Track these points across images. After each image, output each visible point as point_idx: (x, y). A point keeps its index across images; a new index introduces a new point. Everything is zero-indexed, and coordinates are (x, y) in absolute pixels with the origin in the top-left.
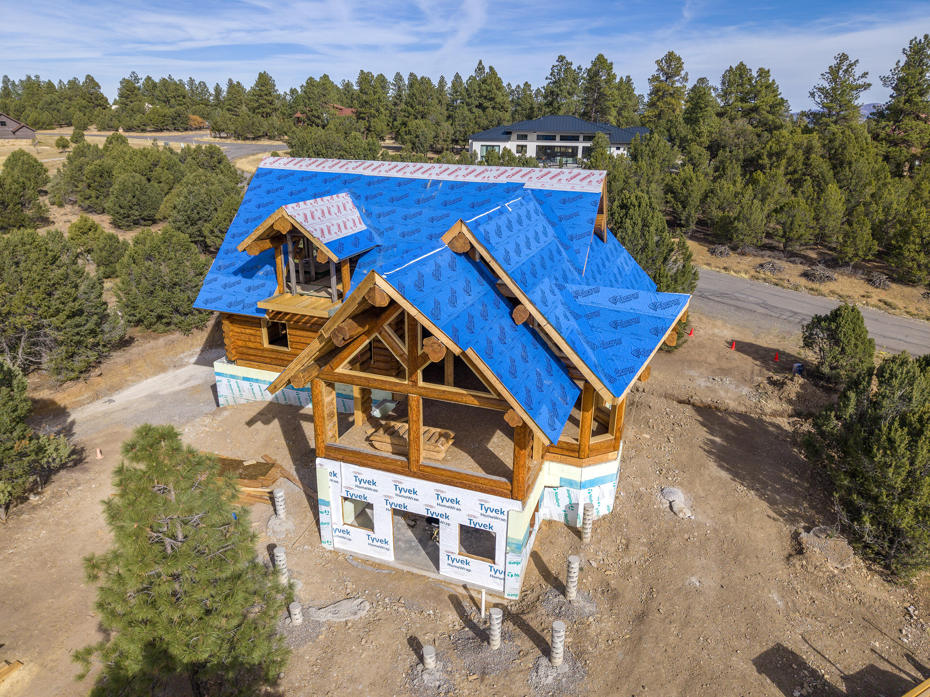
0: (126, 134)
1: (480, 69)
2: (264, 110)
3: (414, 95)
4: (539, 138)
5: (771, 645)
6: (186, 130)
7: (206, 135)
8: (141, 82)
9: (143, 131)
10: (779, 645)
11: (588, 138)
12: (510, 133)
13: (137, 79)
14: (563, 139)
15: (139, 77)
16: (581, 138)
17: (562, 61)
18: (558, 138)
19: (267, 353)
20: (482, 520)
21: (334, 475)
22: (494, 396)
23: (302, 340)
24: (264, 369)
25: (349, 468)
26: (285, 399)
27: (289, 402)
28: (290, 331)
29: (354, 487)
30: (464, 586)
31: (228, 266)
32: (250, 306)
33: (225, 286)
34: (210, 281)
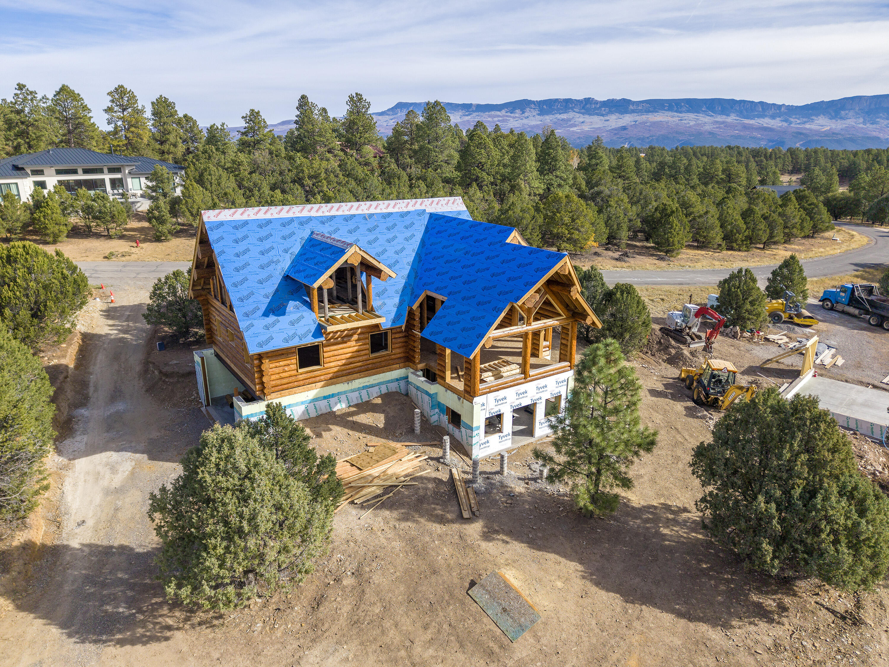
11: (112, 170)
12: (22, 169)
14: (86, 171)
16: (106, 170)
18: (80, 171)
19: (301, 377)
20: (556, 391)
21: (483, 405)
22: (565, 317)
23: (336, 353)
24: (295, 393)
25: (492, 396)
26: (317, 412)
27: (320, 413)
28: (325, 349)
29: (494, 407)
30: (547, 437)
31: (254, 311)
32: (305, 335)
33: (267, 327)
34: (248, 328)
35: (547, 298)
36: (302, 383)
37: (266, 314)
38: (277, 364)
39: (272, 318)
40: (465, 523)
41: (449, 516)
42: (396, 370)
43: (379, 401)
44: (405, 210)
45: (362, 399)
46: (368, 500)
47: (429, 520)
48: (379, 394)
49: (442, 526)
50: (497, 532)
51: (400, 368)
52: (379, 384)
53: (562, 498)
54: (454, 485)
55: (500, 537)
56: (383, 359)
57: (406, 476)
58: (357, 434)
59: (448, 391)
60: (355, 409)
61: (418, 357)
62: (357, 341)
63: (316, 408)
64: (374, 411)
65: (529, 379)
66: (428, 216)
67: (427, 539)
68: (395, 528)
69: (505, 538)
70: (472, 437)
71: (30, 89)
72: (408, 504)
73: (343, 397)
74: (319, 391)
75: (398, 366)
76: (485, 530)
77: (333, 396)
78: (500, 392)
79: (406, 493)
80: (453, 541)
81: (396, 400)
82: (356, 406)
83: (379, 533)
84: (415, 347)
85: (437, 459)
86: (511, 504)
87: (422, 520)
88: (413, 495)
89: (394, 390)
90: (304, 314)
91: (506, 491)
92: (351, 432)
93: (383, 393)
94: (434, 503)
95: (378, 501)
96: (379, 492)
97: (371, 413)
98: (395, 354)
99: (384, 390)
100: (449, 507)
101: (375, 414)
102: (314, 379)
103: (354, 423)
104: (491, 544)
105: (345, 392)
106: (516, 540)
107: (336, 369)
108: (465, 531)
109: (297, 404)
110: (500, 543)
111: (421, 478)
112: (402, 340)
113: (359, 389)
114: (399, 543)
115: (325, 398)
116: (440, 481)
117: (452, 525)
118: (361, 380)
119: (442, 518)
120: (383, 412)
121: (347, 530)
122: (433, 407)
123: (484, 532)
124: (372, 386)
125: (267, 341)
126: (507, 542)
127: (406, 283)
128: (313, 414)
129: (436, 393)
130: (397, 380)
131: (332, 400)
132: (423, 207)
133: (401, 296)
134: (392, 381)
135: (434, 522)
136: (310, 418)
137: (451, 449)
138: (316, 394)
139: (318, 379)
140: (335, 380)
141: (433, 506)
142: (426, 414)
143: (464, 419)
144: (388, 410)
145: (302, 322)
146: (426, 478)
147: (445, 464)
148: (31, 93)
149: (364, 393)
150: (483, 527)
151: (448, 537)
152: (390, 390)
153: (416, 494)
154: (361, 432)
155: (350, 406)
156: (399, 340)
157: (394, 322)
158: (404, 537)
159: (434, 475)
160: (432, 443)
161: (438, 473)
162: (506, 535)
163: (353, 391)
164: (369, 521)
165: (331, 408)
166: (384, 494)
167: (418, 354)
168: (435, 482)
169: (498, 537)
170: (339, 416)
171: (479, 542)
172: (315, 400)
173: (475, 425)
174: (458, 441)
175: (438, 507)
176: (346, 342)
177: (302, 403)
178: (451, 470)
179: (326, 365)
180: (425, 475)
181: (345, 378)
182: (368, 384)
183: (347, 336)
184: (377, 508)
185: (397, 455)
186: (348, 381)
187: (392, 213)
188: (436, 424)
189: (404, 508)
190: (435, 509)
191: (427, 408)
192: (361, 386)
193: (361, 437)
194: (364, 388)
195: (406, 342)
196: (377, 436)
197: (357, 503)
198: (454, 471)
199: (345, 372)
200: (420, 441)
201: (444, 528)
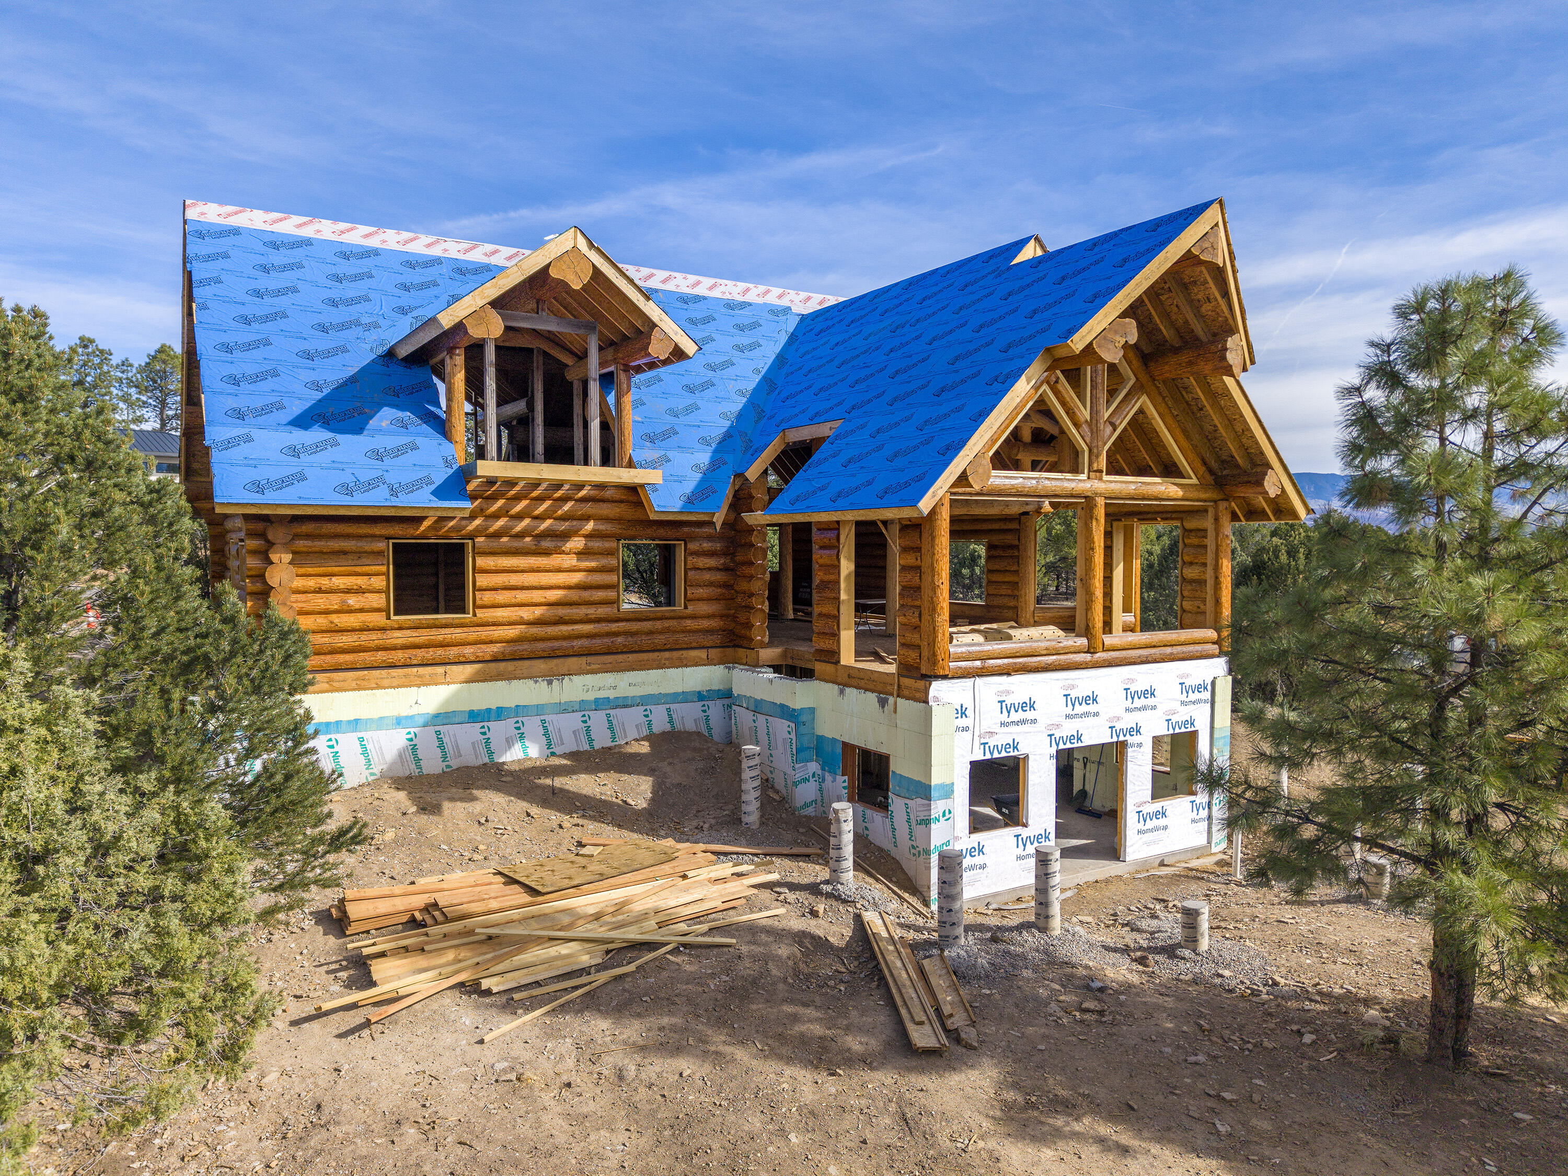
19: (398, 637)
20: (1183, 714)
21: (963, 713)
22: (1195, 481)
23: (514, 579)
24: (378, 687)
25: (990, 687)
26: (444, 757)
27: (455, 763)
28: (481, 562)
29: (997, 728)
30: (1162, 864)
31: (266, 410)
32: (413, 487)
33: (294, 452)
34: (230, 444)
35: (1141, 411)
36: (399, 656)
37: (302, 422)
38: (325, 582)
39: (317, 434)
40: (922, 1071)
41: (855, 1044)
42: (696, 665)
43: (644, 748)
44: (740, 298)
45: (591, 741)
46: (538, 984)
47: (772, 1054)
48: (645, 732)
49: (822, 1076)
50: (1067, 1107)
51: (709, 662)
52: (645, 701)
53: (1292, 1004)
54: (873, 957)
55: (1086, 1124)
56: (658, 625)
57: (696, 919)
58: (555, 817)
59: (848, 690)
60: (565, 762)
61: (760, 631)
62: (582, 554)
63: (441, 746)
64: (620, 770)
65: (1100, 655)
66: (798, 319)
67: (755, 1122)
68: (621, 1077)
69: (1105, 1129)
70: (927, 822)
71: (100, 347)
72: (689, 1001)
73: (532, 724)
74: (456, 695)
75: (702, 654)
76: (1010, 1095)
77: (499, 714)
78: (1017, 679)
79: (688, 968)
80: (869, 1136)
81: (695, 750)
82: (572, 755)
83: (547, 1098)
84: (751, 595)
85: (814, 889)
86: (1101, 1013)
87: (740, 1054)
88: (713, 976)
89: (690, 726)
90: (419, 441)
91: (1072, 976)
92: (535, 810)
93: (657, 729)
94: (792, 1001)
95: (576, 988)
96: (585, 960)
97: (613, 775)
98: (693, 617)
99: (660, 724)
100: (854, 1013)
101: (625, 777)
102: (440, 652)
103: (554, 791)
104: (1048, 1153)
105: (539, 710)
106: (1159, 1140)
107: (512, 632)
108: (922, 1099)
109: (380, 723)
110: (1090, 1151)
111: (752, 931)
112: (718, 577)
113: (582, 706)
114: (623, 1136)
115: (474, 716)
116: (820, 944)
117: (867, 1075)
118: (589, 679)
119: (825, 1049)
120: (651, 772)
121: (412, 1079)
122: (800, 754)
123: (1007, 1107)
124: (624, 704)
125: (284, 483)
126: (1125, 1151)
127: (731, 427)
128: (433, 764)
129: (812, 710)
130: (700, 696)
131: (498, 729)
132: (785, 302)
133: (715, 452)
134: (683, 697)
135: (789, 1061)
136: (421, 776)
137: (857, 866)
138: (448, 701)
139: (453, 652)
140: (510, 666)
141: (789, 1009)
142: (779, 784)
143: (899, 767)
144: (668, 769)
145: (410, 457)
146: (769, 931)
147: (838, 898)
148: (102, 352)
149: (598, 719)
150: (1000, 1086)
151: (848, 1122)
152: (679, 726)
153: (727, 971)
154: (570, 813)
155: (553, 754)
156: (707, 576)
157: (690, 500)
158: (652, 1113)
159: (797, 924)
160: (796, 850)
161: (813, 922)
162: (1111, 1117)
163: (565, 711)
164: (518, 1050)
165: (491, 753)
166: (600, 968)
167: (760, 616)
168: (801, 944)
169: (1077, 1127)
170: (511, 773)
171: (992, 1144)
172: (440, 719)
173: (937, 778)
174: (880, 849)
175: (810, 1012)
176: (547, 553)
177: (399, 722)
178: (858, 918)
179: (481, 614)
180: (764, 922)
181: (540, 665)
182: (611, 694)
183: (549, 534)
184: (563, 1009)
185: (674, 863)
186: (550, 677)
187: (705, 298)
188: (810, 811)
189: (671, 1013)
190: (795, 1018)
191: (783, 761)
192: (591, 696)
193: (566, 824)
194: (599, 704)
195: (726, 586)
196: (620, 826)
197: (488, 993)
198: (870, 916)
199: (540, 645)
200: (758, 845)
201: (831, 1086)
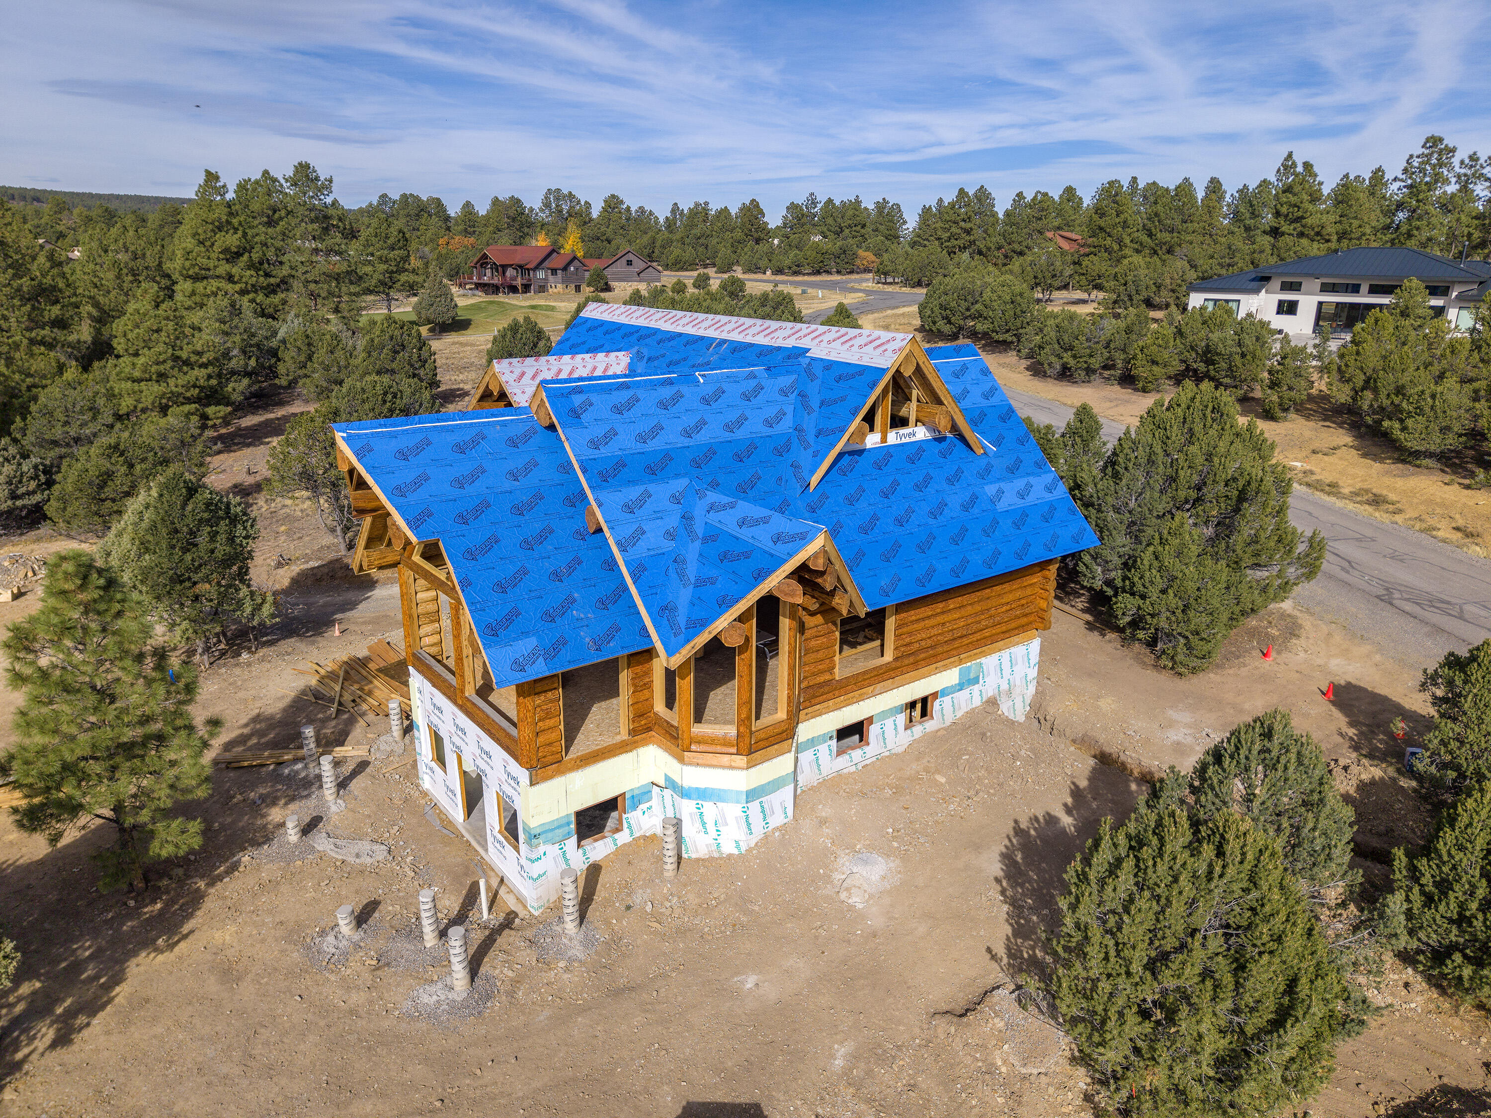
0: (746, 276)
1: (1286, 167)
2: (956, 242)
3: (1157, 215)
4: (1326, 288)
5: (744, 1099)
6: (852, 272)
7: (868, 280)
8: (819, 206)
9: (796, 273)
10: (757, 1106)
12: (1267, 279)
13: (814, 203)
14: (1374, 290)
15: (818, 200)
17: (1434, 145)
18: (1365, 288)
21: (420, 692)
